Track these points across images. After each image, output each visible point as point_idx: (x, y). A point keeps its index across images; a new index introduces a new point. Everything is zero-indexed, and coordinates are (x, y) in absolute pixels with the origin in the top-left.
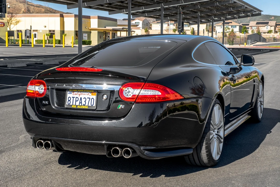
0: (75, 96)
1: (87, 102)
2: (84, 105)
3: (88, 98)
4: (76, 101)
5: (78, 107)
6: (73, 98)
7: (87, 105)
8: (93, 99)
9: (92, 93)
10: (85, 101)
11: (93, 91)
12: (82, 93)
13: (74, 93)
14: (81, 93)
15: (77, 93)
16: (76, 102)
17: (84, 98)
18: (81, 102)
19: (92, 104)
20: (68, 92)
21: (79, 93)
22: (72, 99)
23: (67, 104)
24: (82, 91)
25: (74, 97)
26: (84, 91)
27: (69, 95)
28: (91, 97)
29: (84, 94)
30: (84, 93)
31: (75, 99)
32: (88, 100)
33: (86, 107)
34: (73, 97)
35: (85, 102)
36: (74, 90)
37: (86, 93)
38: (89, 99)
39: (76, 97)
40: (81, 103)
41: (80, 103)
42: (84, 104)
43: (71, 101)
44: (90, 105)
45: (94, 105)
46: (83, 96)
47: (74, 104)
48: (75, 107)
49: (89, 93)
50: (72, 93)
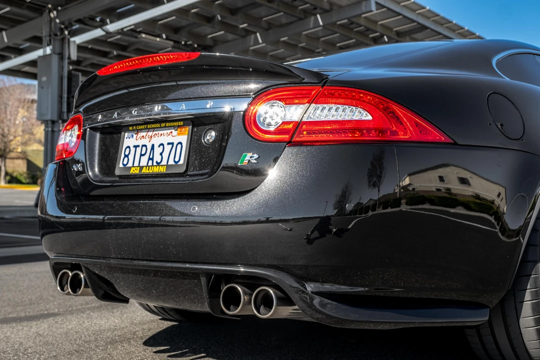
0: (140, 142)
1: (165, 155)
2: (158, 164)
3: (169, 144)
4: (142, 155)
5: (144, 171)
7: (164, 162)
8: (179, 146)
9: (179, 129)
10: (161, 154)
11: (182, 123)
12: (157, 132)
13: (139, 136)
14: (155, 133)
15: (144, 134)
16: (142, 157)
17: (159, 146)
18: (151, 157)
19: (177, 160)
20: (126, 134)
21: (150, 134)
22: (133, 150)
23: (121, 165)
24: (156, 128)
25: (138, 146)
26: (161, 127)
27: (129, 140)
28: (176, 140)
29: (161, 135)
30: (160, 132)
31: (139, 149)
32: (168, 148)
33: (162, 170)
34: (136, 147)
35: (160, 156)
36: (140, 128)
37: (165, 132)
38: (171, 145)
39: (143, 146)
40: (152, 159)
41: (149, 159)
42: (159, 161)
43: (131, 157)
44: (171, 162)
45: (181, 162)
46: (156, 141)
47: (136, 164)
48: (137, 172)
49: (173, 131)
50: (135, 136)
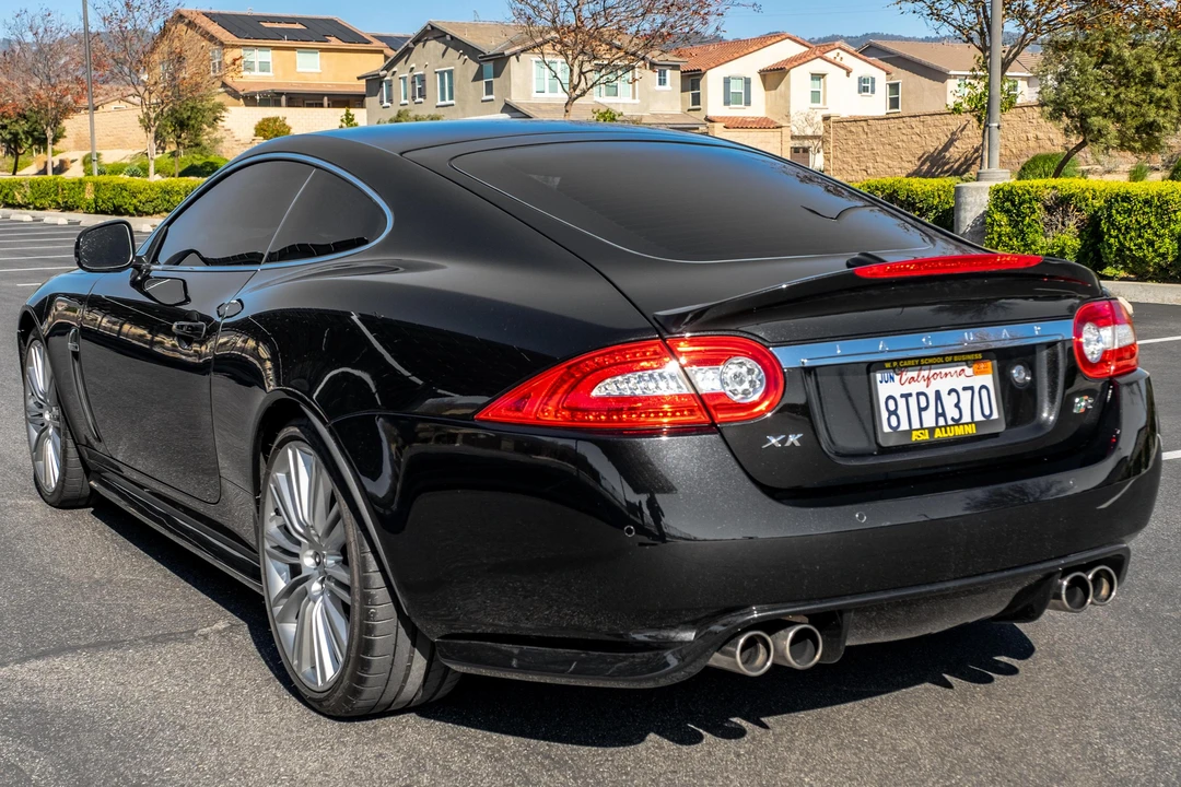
0: (914, 388)
1: (965, 405)
2: (957, 422)
3: (965, 389)
4: (921, 410)
5: (938, 434)
6: (904, 399)
7: (966, 418)
8: (984, 392)
9: (976, 366)
10: (957, 406)
11: (980, 356)
12: (938, 371)
13: (904, 378)
14: (933, 372)
15: (914, 374)
16: (923, 413)
17: (949, 394)
18: (940, 411)
19: (987, 412)
20: (879, 376)
21: (925, 373)
22: (902, 402)
23: (886, 429)
24: (937, 363)
25: (910, 395)
26: (945, 363)
27: (887, 387)
28: (977, 381)
29: (946, 375)
30: (944, 371)
31: (913, 401)
32: (966, 397)
33: (971, 430)
34: (906, 396)
35: (957, 410)
36: (905, 364)
37: (952, 370)
38: (970, 392)
39: (918, 394)
40: (943, 414)
41: (938, 415)
42: (957, 417)
43: (902, 412)
44: (978, 417)
45: (995, 416)
46: (943, 385)
47: (916, 425)
48: (926, 437)
49: (965, 368)
50: (897, 378)
